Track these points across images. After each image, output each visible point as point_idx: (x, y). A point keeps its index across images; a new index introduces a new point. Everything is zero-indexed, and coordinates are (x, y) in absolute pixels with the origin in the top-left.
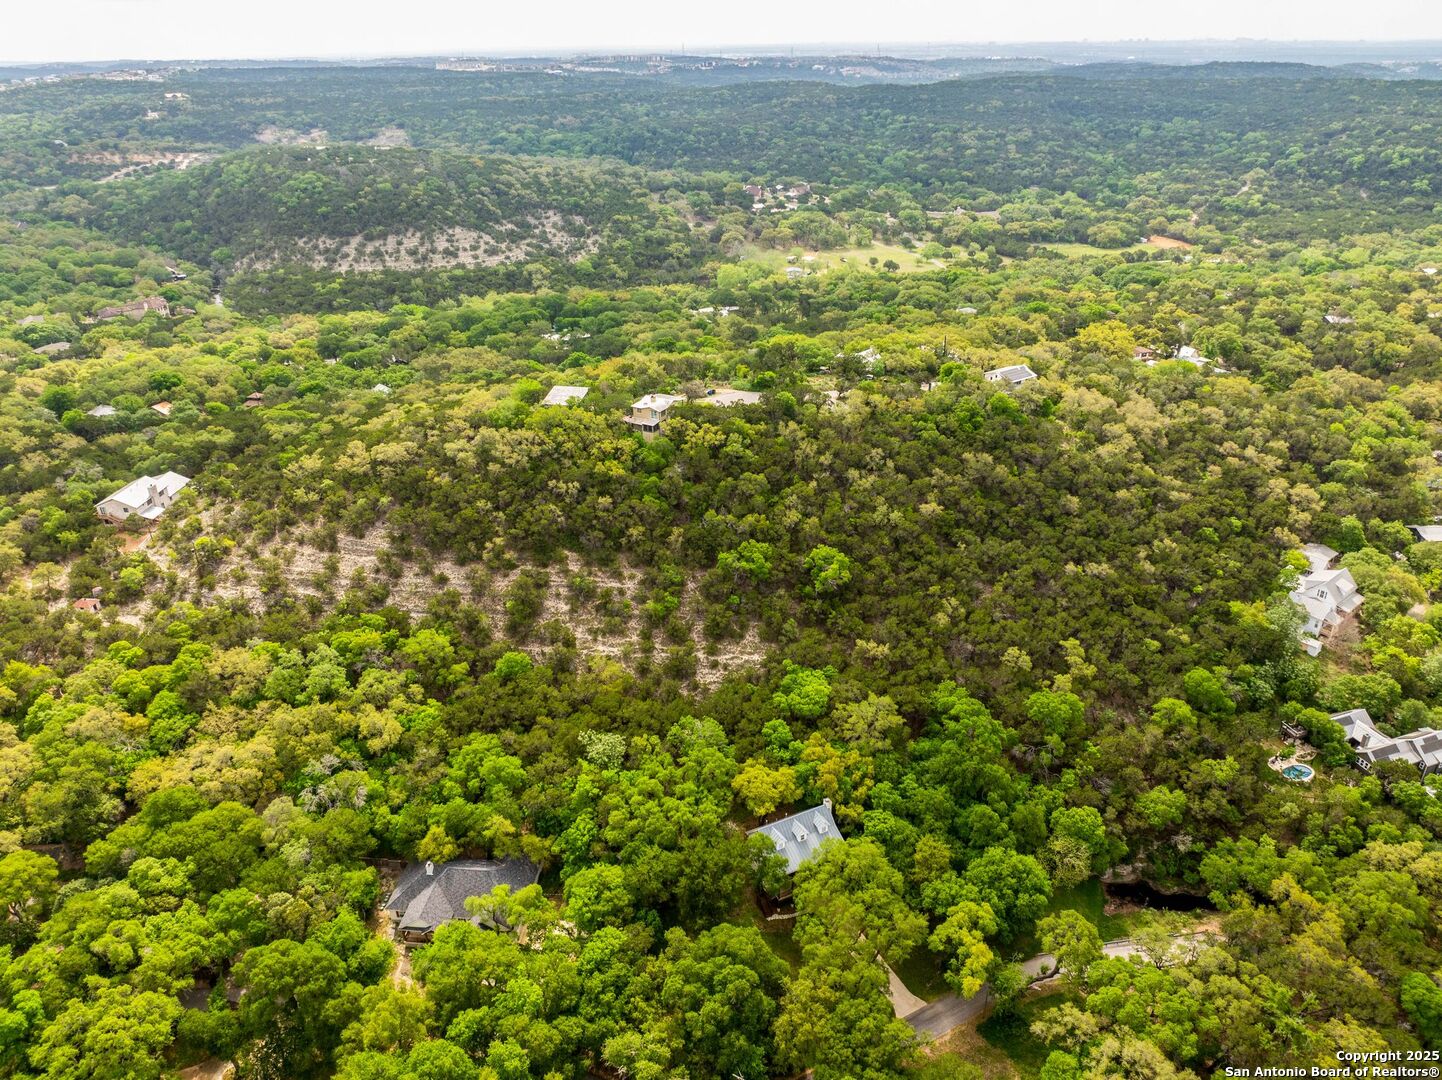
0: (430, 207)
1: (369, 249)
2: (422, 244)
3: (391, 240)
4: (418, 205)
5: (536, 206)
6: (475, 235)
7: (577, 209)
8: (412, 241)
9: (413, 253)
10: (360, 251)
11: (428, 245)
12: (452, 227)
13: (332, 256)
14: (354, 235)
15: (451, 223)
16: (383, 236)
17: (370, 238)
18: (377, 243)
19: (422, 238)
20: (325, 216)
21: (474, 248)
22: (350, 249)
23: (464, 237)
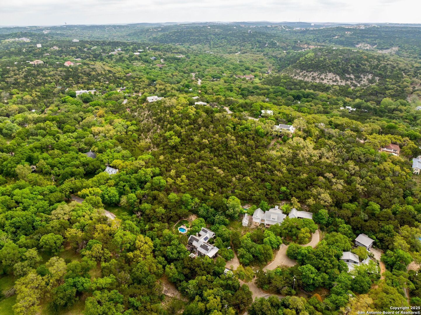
0: (328, 66)
1: (305, 74)
2: (317, 75)
3: (312, 73)
4: (325, 65)
5: (368, 72)
6: (334, 76)
7: (380, 75)
8: (315, 74)
9: (313, 77)
10: (303, 75)
11: (318, 76)
12: (330, 72)
13: (297, 74)
14: (305, 70)
15: (330, 71)
16: (310, 72)
17: (307, 72)
18: (308, 73)
19: (319, 74)
20: (303, 64)
21: (330, 79)
22: (301, 74)
23: (330, 75)
